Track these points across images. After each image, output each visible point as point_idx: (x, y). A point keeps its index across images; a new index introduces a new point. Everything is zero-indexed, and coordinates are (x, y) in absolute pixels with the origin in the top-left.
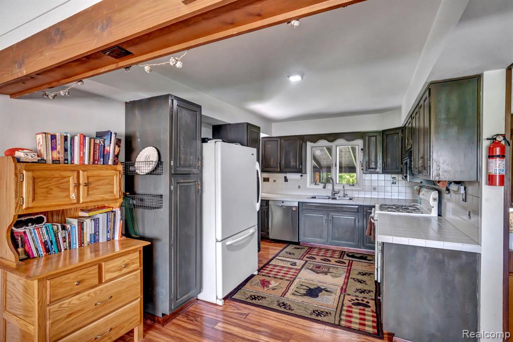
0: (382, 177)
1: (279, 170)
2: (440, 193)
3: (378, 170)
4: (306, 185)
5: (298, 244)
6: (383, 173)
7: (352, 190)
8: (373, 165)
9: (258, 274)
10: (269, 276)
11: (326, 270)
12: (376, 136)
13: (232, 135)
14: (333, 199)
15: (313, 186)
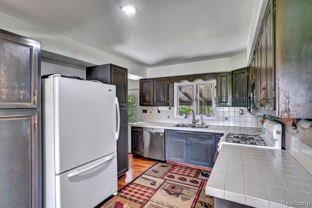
0: (232, 109)
1: (152, 104)
2: (283, 126)
3: (228, 104)
4: (174, 116)
5: (165, 162)
6: (232, 106)
7: (209, 120)
8: (224, 100)
9: (117, 195)
10: (126, 198)
11: (178, 191)
12: (226, 76)
13: (100, 75)
14: (193, 127)
15: (179, 116)
